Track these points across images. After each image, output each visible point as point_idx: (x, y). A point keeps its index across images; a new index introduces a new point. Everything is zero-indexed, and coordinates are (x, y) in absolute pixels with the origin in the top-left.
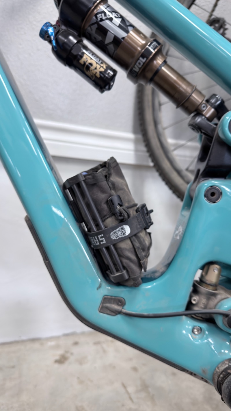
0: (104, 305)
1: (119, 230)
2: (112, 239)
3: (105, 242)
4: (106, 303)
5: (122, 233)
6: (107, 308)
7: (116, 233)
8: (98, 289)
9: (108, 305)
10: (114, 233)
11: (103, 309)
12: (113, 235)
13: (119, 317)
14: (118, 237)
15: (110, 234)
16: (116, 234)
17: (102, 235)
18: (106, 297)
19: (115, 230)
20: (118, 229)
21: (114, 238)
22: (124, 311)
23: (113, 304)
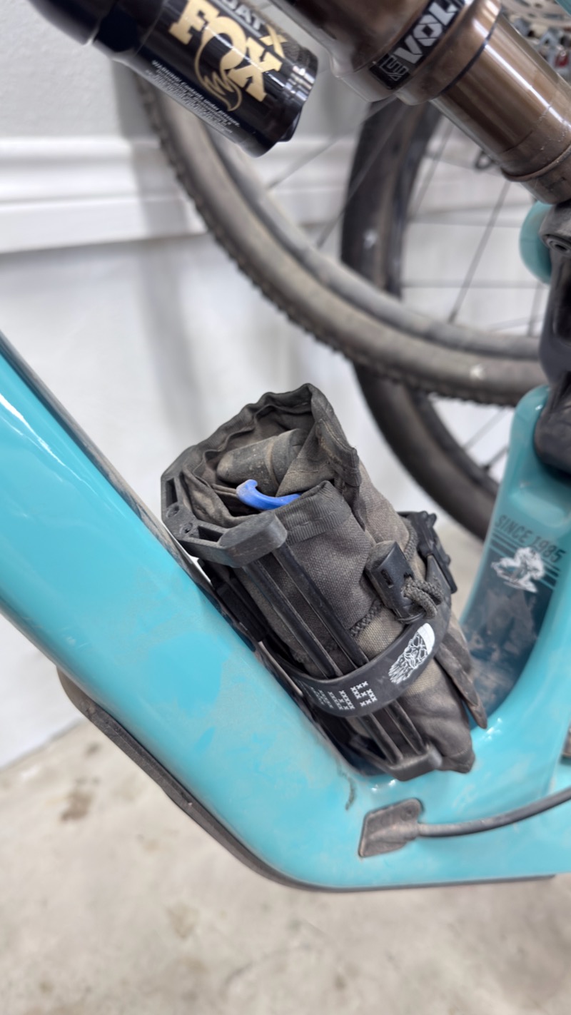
0: (372, 837)
1: (410, 651)
2: (393, 684)
3: (374, 699)
4: (376, 829)
5: (417, 657)
6: (381, 841)
7: (403, 663)
8: (347, 807)
9: (382, 833)
10: (399, 665)
11: (370, 847)
12: (395, 673)
13: (413, 847)
14: (409, 670)
15: (389, 671)
16: (404, 665)
17: (365, 684)
18: (372, 816)
19: (401, 656)
20: (407, 649)
21: (399, 681)
22: (425, 829)
23: (394, 823)
